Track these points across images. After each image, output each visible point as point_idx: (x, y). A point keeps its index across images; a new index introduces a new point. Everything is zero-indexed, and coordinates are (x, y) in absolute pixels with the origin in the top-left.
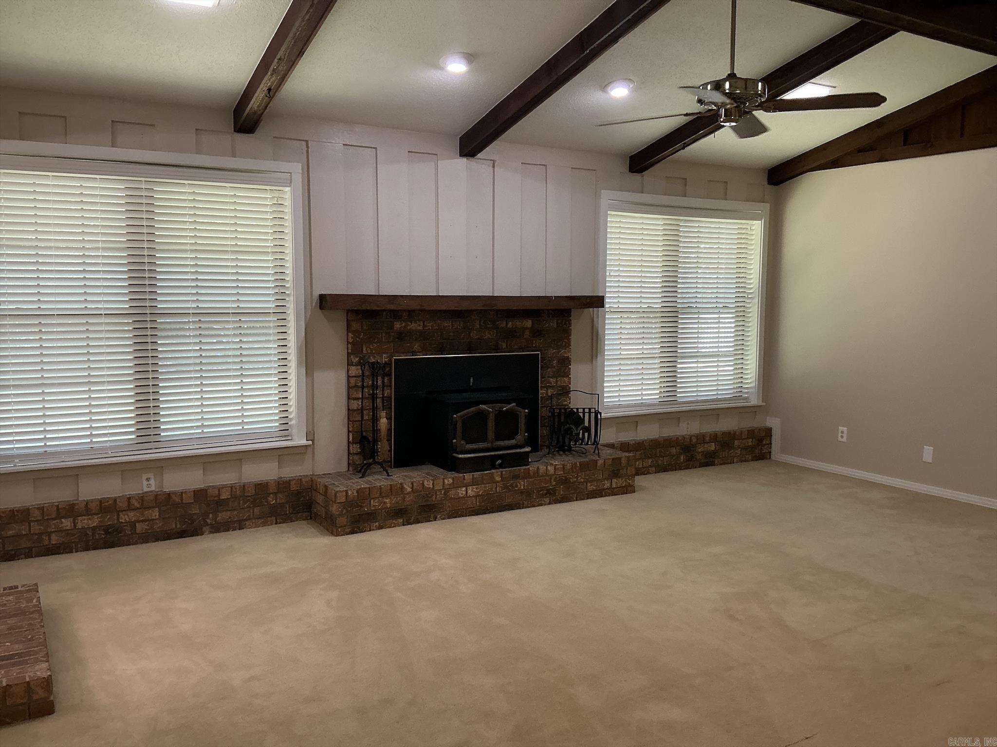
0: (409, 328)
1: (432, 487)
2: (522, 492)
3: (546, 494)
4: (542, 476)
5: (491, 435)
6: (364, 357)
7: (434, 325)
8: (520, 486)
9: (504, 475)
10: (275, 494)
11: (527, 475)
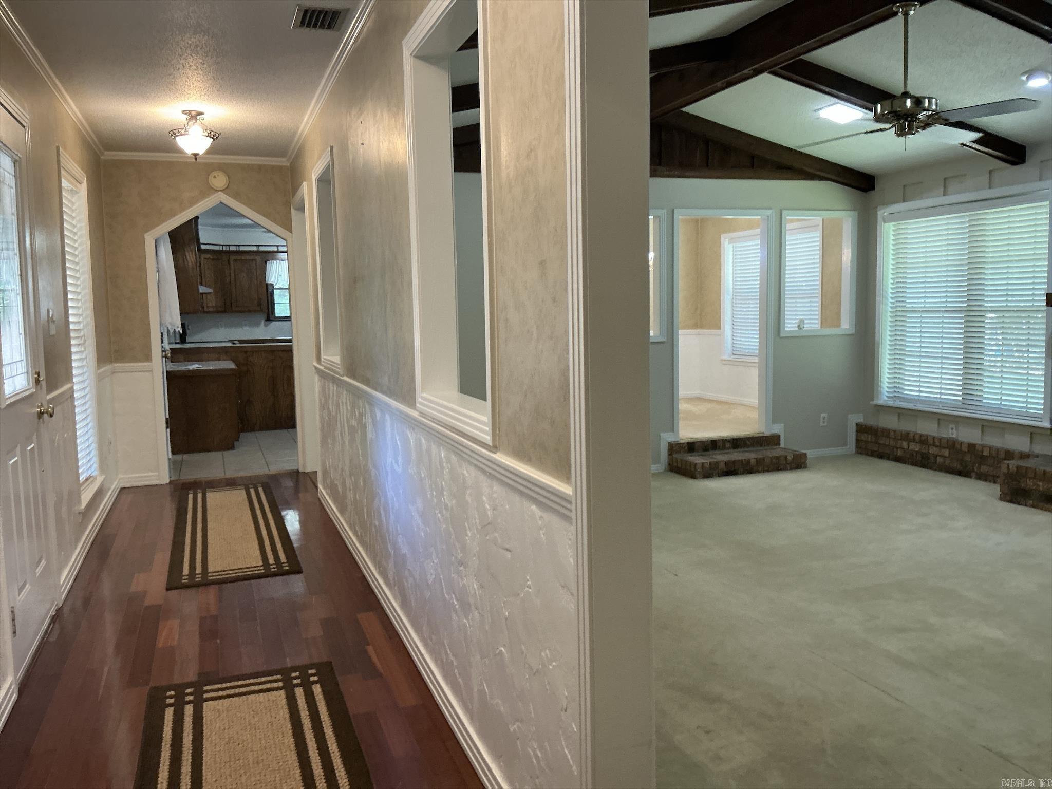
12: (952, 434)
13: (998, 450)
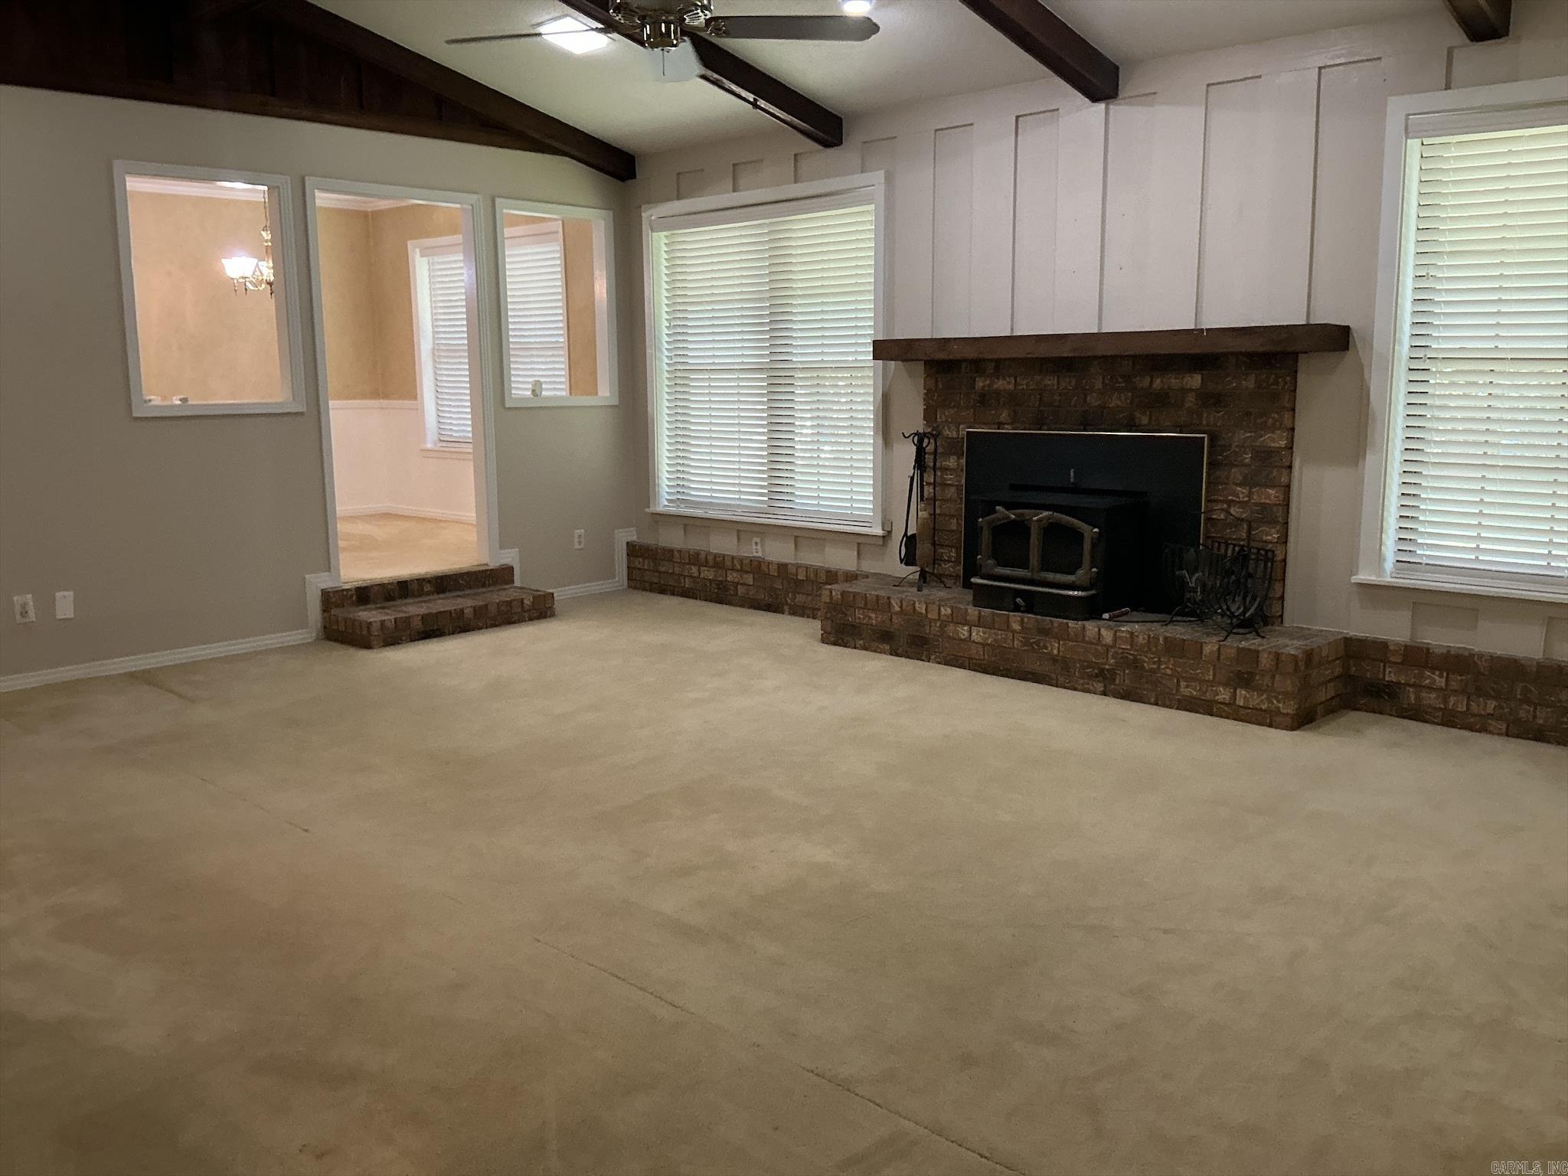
0: (995, 386)
1: (924, 611)
2: (1054, 660)
3: (1097, 676)
4: (1091, 643)
5: (1034, 559)
6: (938, 426)
7: (1031, 383)
8: (1052, 649)
9: (1027, 623)
11: (1063, 636)
12: (757, 551)
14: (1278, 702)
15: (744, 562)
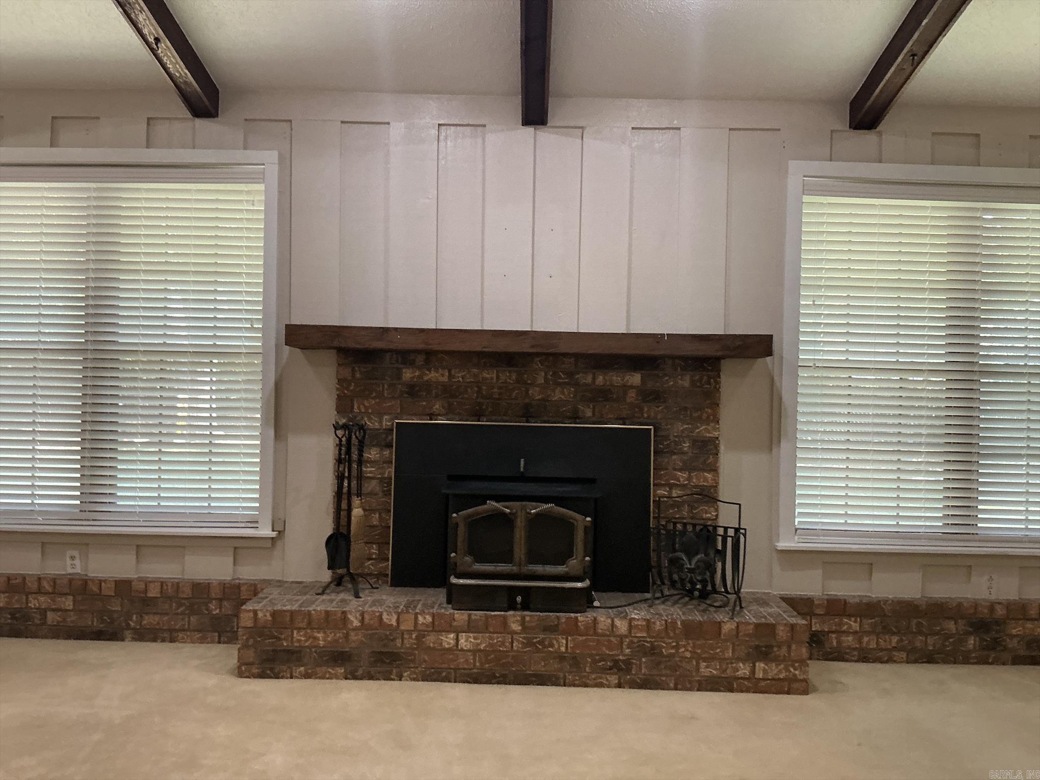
0: (426, 378)
1: (395, 624)
2: (561, 658)
3: (611, 668)
4: (603, 635)
5: (520, 550)
6: (355, 417)
7: (468, 376)
8: (559, 647)
9: (528, 622)
10: (221, 600)
11: (573, 629)
12: (73, 566)
13: (177, 586)
14: (795, 669)
15: (58, 582)
